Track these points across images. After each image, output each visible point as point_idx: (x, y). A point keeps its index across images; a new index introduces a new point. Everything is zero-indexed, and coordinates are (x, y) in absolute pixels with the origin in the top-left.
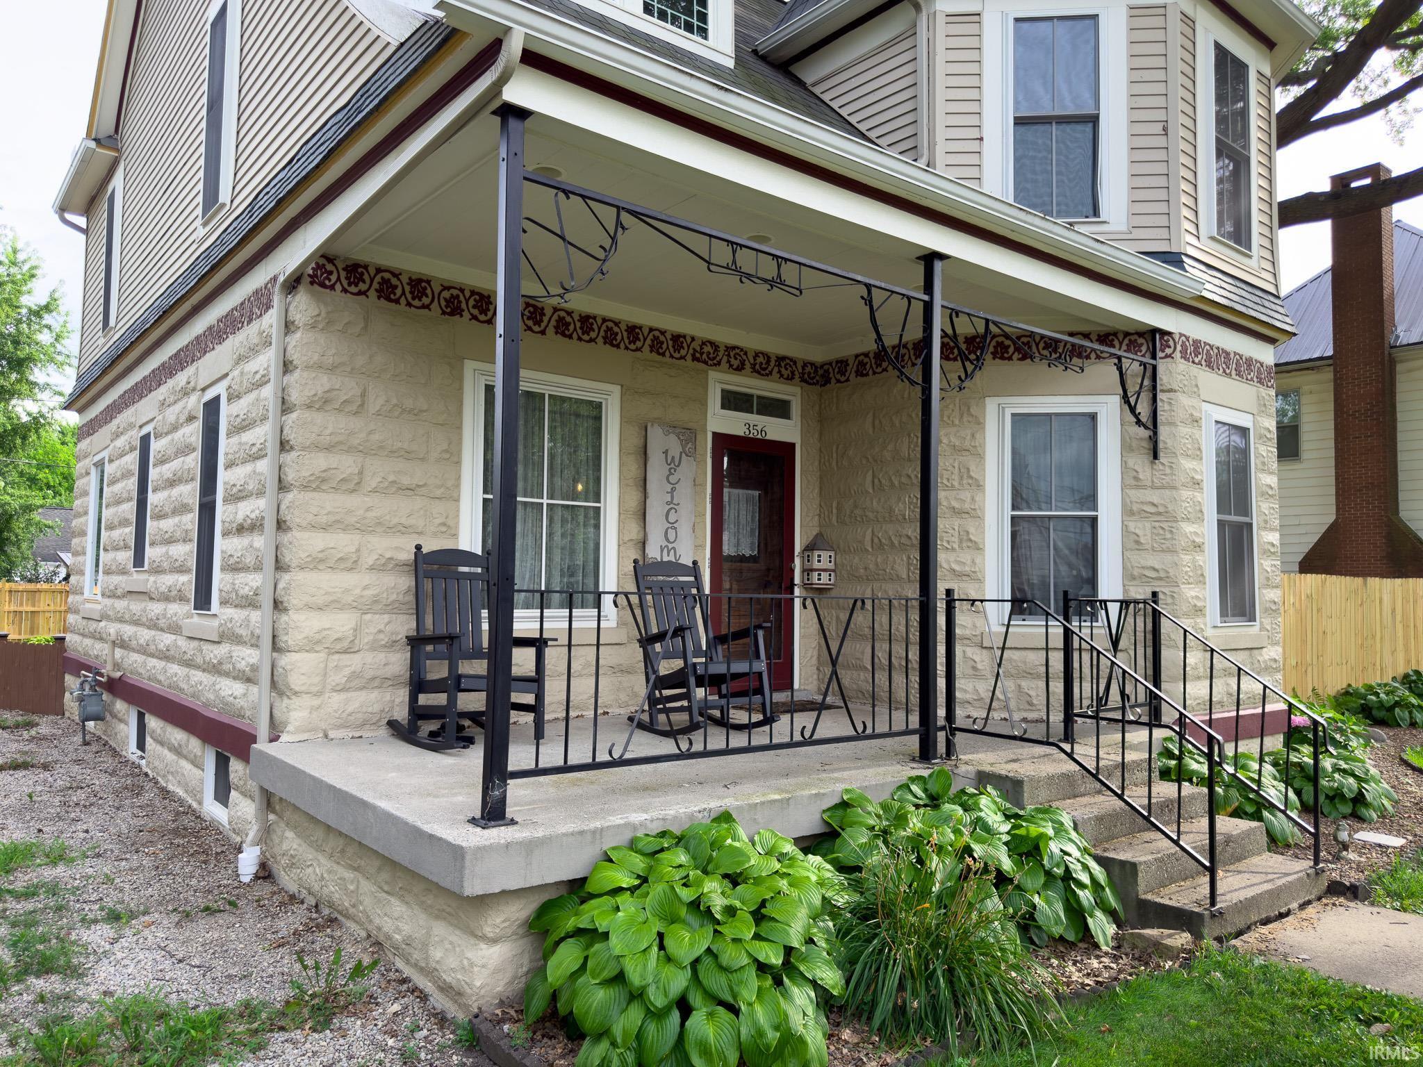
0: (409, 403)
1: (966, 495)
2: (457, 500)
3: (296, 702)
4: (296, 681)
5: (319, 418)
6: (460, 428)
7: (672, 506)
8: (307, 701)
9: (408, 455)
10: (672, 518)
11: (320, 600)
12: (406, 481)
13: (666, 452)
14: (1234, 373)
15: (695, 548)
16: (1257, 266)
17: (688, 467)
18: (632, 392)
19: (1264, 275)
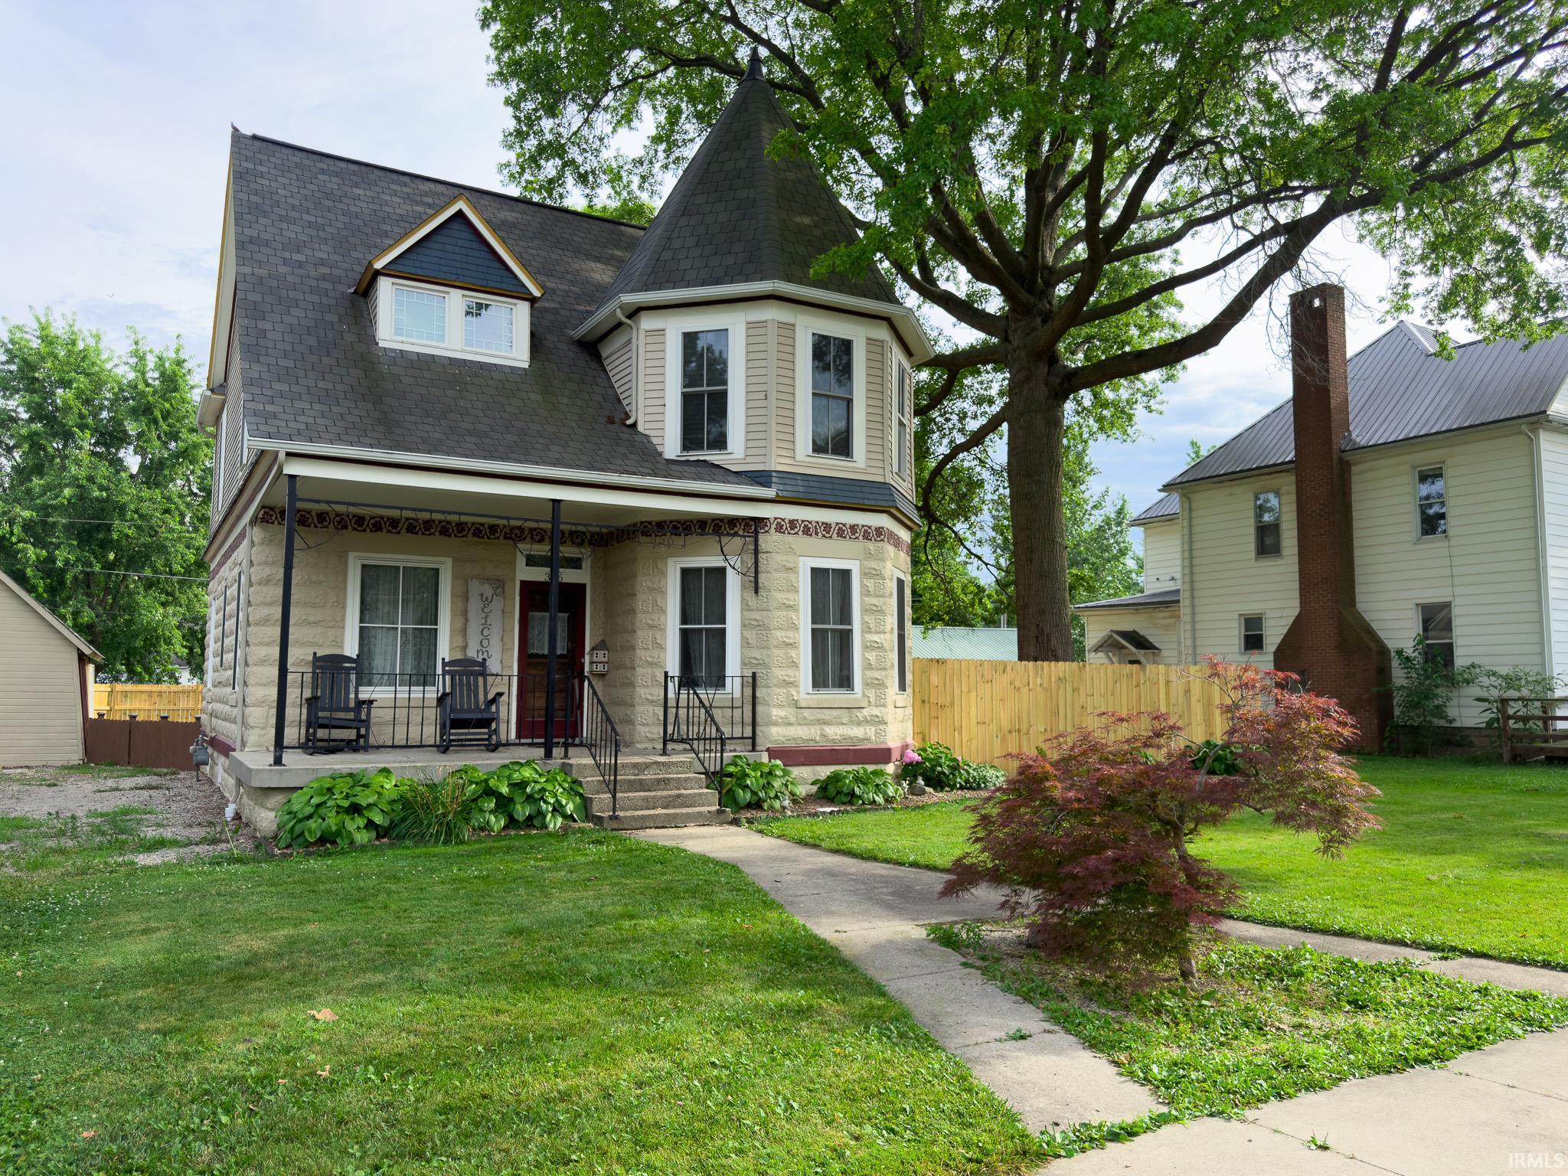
0: (314, 578)
1: (655, 616)
2: (343, 627)
3: (252, 732)
4: (251, 721)
5: (264, 589)
6: (345, 589)
7: (486, 626)
8: (257, 731)
9: (314, 606)
10: (486, 633)
11: (264, 681)
12: (312, 619)
13: (482, 595)
14: (835, 536)
15: (503, 650)
16: (864, 466)
17: (498, 603)
18: (457, 562)
19: (870, 470)
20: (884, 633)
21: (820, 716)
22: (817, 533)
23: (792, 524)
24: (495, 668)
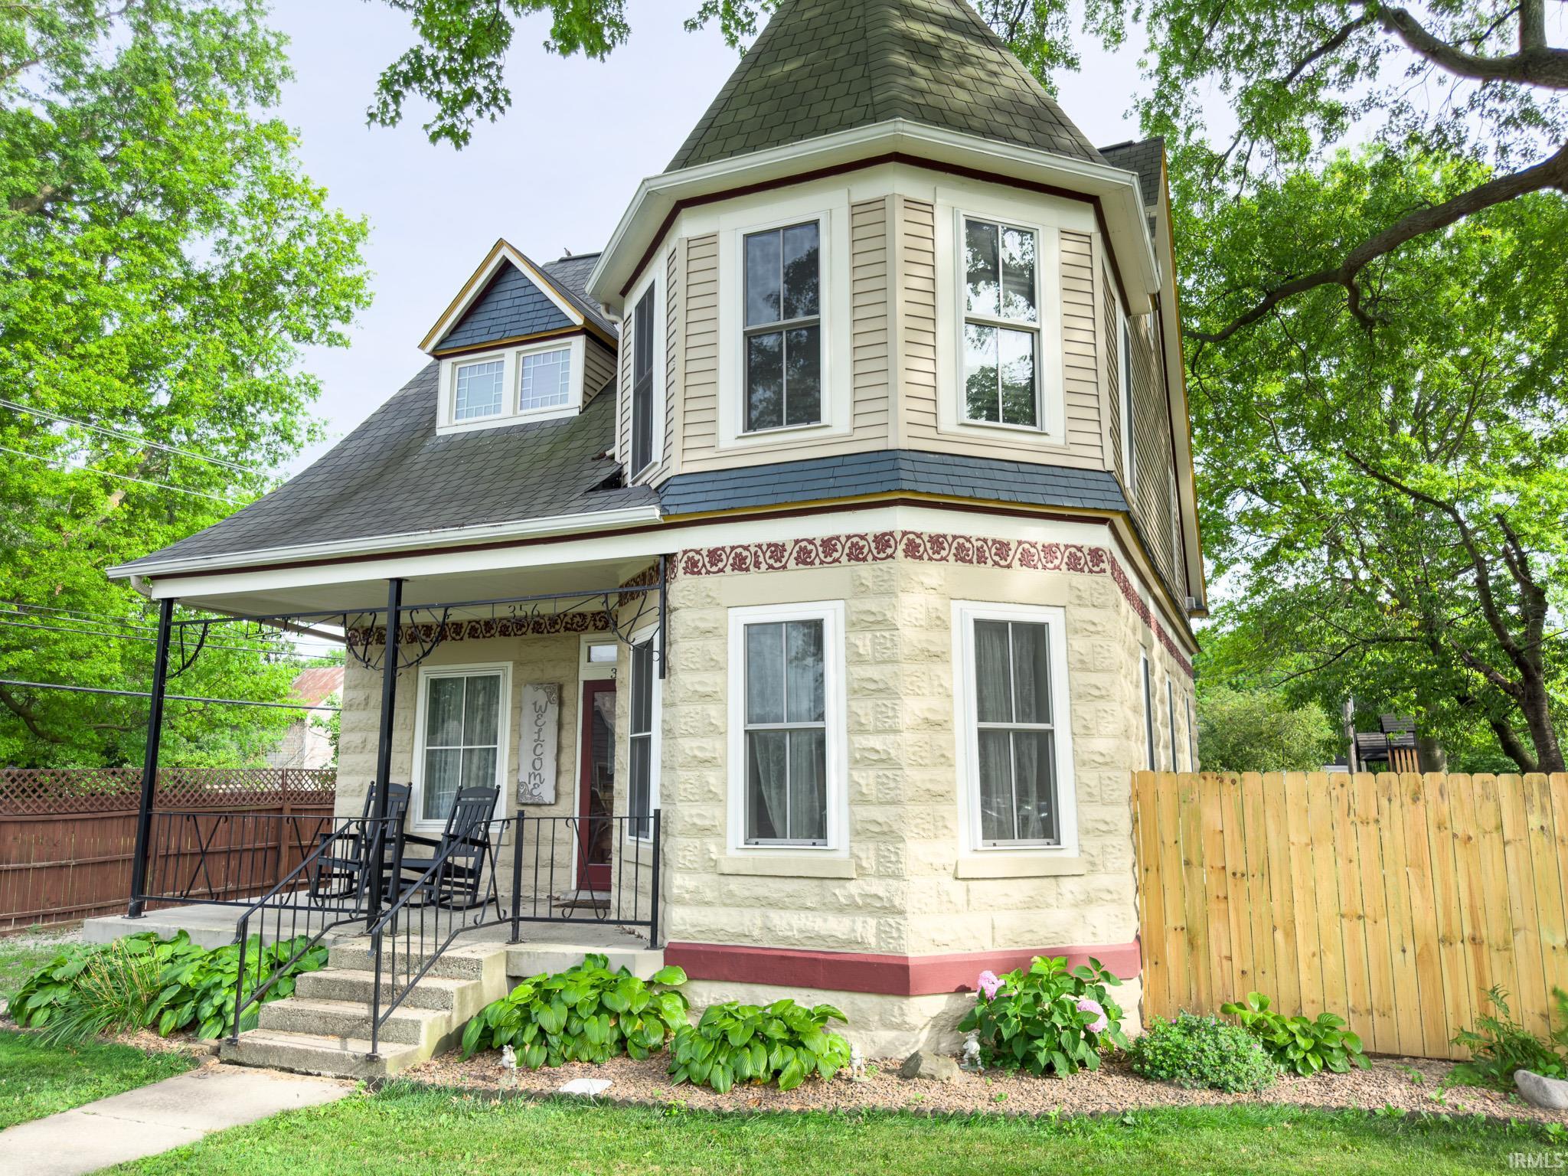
6: (415, 708)
10: (538, 752)
13: (535, 704)
14: (792, 563)
15: (558, 773)
16: (847, 430)
17: (552, 712)
18: (518, 664)
19: (859, 434)
20: (896, 731)
21: (761, 891)
22: (757, 565)
23: (714, 555)
24: (549, 796)
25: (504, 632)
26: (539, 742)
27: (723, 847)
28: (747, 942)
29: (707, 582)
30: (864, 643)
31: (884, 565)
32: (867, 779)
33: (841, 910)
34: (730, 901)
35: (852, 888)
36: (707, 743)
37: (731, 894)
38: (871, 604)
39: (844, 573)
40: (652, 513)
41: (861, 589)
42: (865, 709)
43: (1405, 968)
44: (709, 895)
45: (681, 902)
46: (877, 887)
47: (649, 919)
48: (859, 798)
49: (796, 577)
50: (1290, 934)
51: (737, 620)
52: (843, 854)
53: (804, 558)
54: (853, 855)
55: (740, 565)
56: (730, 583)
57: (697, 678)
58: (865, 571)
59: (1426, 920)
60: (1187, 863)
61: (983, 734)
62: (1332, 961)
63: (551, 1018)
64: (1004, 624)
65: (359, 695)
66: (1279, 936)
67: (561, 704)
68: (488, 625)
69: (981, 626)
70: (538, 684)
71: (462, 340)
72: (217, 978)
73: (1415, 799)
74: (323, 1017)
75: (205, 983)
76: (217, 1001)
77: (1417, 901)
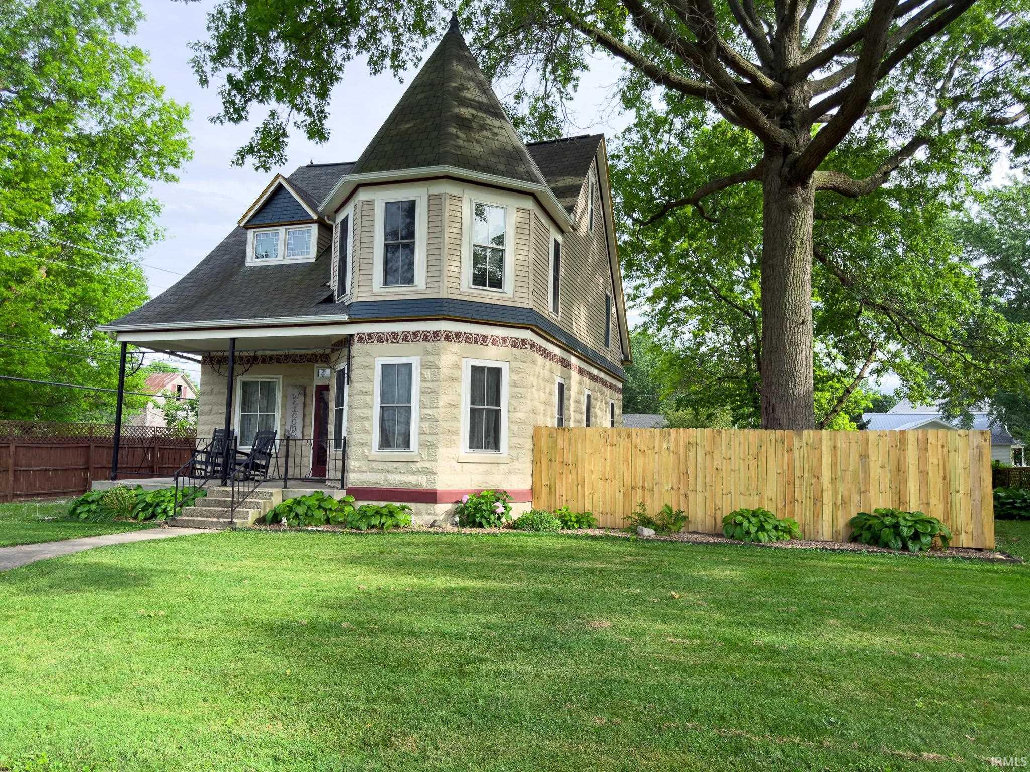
0: (222, 390)
6: (235, 395)
9: (221, 404)
10: (294, 416)
12: (220, 411)
13: (293, 395)
14: (401, 341)
15: (304, 426)
16: (424, 288)
17: (301, 399)
18: (285, 377)
19: (429, 290)
20: (436, 407)
21: (384, 467)
22: (387, 340)
23: (370, 336)
24: (299, 436)
25: (278, 362)
26: (295, 412)
27: (370, 451)
28: (378, 486)
29: (367, 346)
30: (427, 374)
31: (436, 343)
32: (426, 425)
33: (414, 473)
34: (373, 471)
35: (418, 465)
36: (365, 411)
37: (373, 468)
38: (430, 359)
39: (421, 346)
40: (345, 318)
41: (427, 353)
42: (426, 399)
43: (620, 497)
44: (364, 469)
45: (353, 471)
46: (427, 465)
47: (340, 478)
48: (422, 432)
49: (403, 346)
50: (583, 487)
51: (379, 362)
52: (416, 453)
53: (405, 339)
54: (419, 453)
55: (380, 340)
56: (376, 347)
57: (362, 385)
58: (429, 345)
59: (628, 480)
60: (551, 461)
61: (472, 410)
62: (596, 495)
63: (301, 510)
64: (484, 368)
65: (208, 388)
66: (580, 487)
67: (305, 395)
68: (271, 358)
69: (474, 368)
70: (295, 386)
71: (257, 221)
72: (162, 498)
73: (628, 437)
74: (208, 511)
75: (157, 500)
76: (163, 507)
77: (626, 474)
